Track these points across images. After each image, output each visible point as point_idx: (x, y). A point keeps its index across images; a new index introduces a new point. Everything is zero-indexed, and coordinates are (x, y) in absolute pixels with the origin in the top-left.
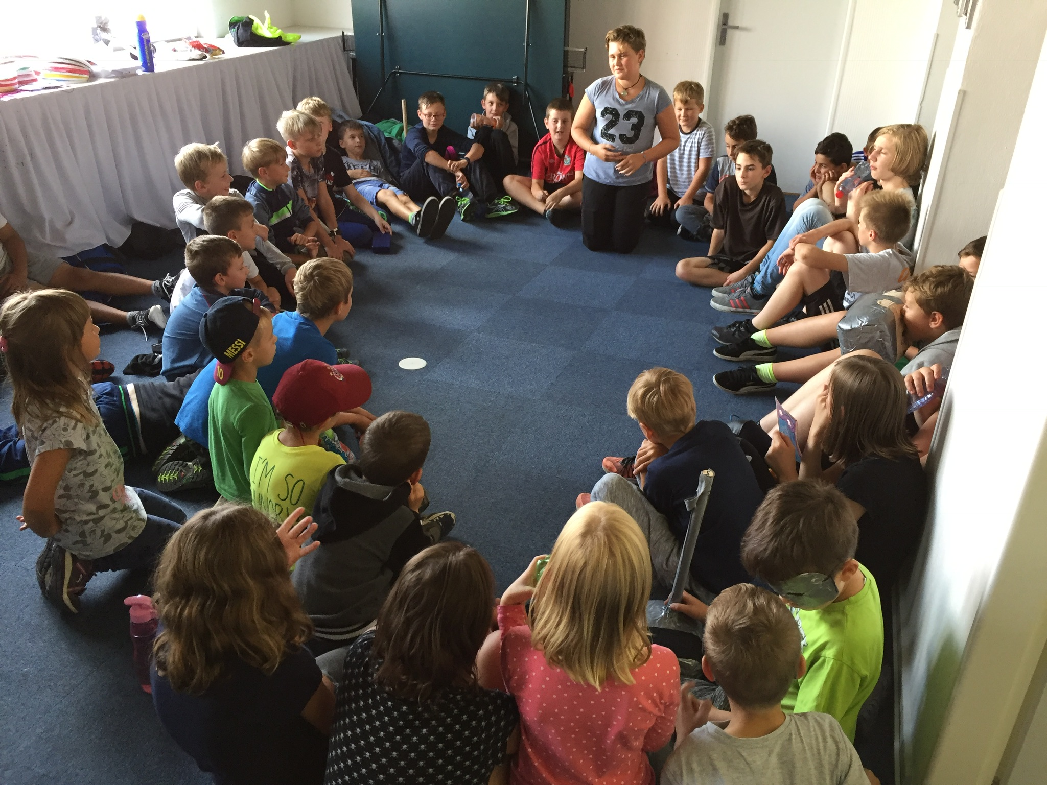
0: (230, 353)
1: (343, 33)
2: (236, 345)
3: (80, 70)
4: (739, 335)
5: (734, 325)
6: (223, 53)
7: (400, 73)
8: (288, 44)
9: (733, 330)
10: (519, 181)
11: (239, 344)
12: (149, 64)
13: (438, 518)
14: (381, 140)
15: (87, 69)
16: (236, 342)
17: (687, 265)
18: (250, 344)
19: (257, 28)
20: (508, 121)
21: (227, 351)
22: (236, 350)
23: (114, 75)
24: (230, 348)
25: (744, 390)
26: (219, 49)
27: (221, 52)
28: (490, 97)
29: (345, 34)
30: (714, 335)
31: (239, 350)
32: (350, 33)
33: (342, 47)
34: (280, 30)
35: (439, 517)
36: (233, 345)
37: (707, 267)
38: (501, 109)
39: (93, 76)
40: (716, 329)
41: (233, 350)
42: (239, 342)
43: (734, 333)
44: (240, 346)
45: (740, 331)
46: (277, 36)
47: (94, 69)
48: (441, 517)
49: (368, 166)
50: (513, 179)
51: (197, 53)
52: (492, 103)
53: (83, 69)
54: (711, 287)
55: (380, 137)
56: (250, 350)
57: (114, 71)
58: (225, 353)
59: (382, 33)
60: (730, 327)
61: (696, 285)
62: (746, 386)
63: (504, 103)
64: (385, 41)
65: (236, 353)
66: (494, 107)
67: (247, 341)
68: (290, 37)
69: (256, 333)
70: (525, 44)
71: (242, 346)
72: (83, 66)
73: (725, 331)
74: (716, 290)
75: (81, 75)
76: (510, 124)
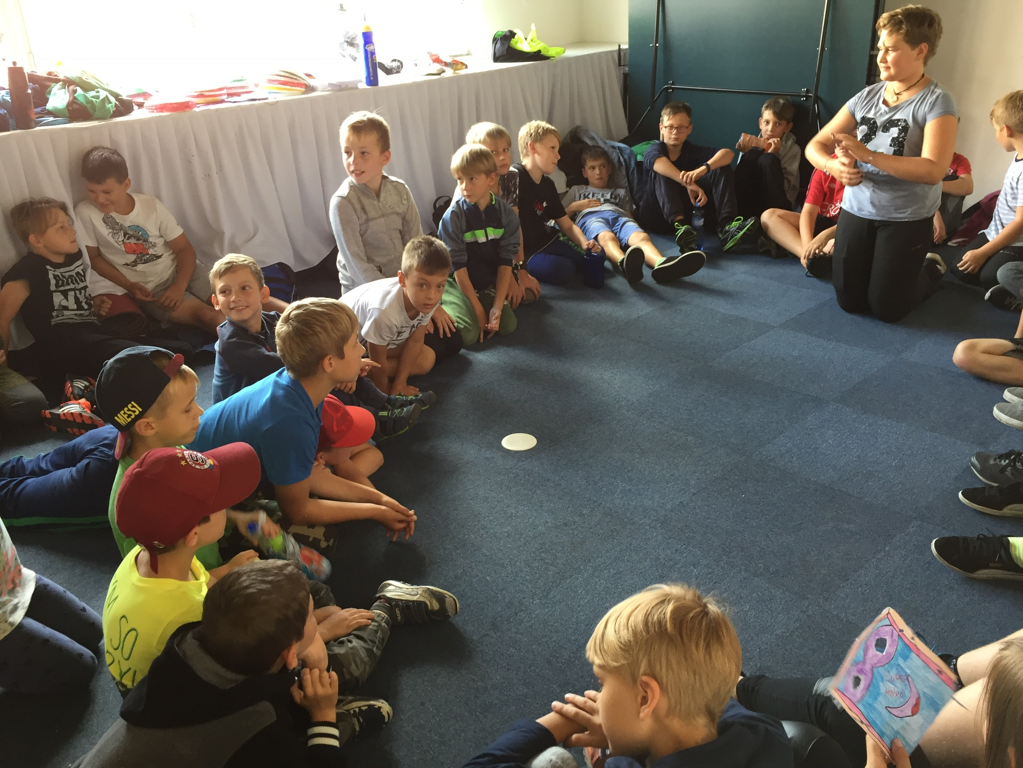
0: (122, 418)
1: (620, 46)
2: (129, 410)
3: (292, 83)
4: (1012, 474)
5: (1006, 456)
6: (466, 67)
7: (673, 89)
8: (546, 58)
9: (1003, 463)
10: (780, 216)
11: (133, 409)
12: (372, 78)
13: (357, 710)
14: (630, 164)
15: (302, 82)
16: (130, 406)
17: (971, 348)
18: (149, 412)
19: (516, 43)
20: (790, 143)
21: (119, 415)
22: (129, 416)
23: (330, 88)
24: (122, 412)
25: (983, 573)
26: (462, 63)
27: (464, 67)
28: (767, 115)
29: (621, 47)
30: (973, 465)
31: (133, 417)
32: (625, 46)
33: (617, 61)
34: (543, 44)
35: (359, 708)
36: (126, 409)
37: (1004, 354)
38: (779, 129)
39: (310, 89)
40: (978, 456)
41: (126, 416)
42: (133, 406)
43: (1003, 470)
44: (134, 412)
45: (1014, 466)
46: (535, 50)
47: (311, 82)
48: (364, 708)
49: (610, 193)
50: (773, 213)
51: (437, 67)
52: (768, 122)
53: (296, 82)
54: (1005, 385)
55: (630, 162)
56: (149, 419)
57: (330, 85)
58: (116, 418)
59: (656, 43)
60: (1001, 457)
61: (982, 378)
62: (987, 567)
63: (784, 123)
64: (660, 53)
65: (129, 420)
66: (770, 127)
67: (146, 406)
68: (552, 51)
69: (159, 398)
70: (819, 49)
71: (137, 413)
72: (298, 78)
73: (992, 462)
74: (1009, 391)
75: (293, 88)
76: (791, 148)
